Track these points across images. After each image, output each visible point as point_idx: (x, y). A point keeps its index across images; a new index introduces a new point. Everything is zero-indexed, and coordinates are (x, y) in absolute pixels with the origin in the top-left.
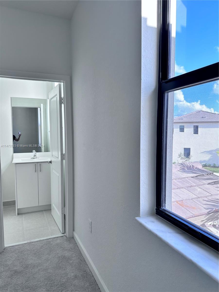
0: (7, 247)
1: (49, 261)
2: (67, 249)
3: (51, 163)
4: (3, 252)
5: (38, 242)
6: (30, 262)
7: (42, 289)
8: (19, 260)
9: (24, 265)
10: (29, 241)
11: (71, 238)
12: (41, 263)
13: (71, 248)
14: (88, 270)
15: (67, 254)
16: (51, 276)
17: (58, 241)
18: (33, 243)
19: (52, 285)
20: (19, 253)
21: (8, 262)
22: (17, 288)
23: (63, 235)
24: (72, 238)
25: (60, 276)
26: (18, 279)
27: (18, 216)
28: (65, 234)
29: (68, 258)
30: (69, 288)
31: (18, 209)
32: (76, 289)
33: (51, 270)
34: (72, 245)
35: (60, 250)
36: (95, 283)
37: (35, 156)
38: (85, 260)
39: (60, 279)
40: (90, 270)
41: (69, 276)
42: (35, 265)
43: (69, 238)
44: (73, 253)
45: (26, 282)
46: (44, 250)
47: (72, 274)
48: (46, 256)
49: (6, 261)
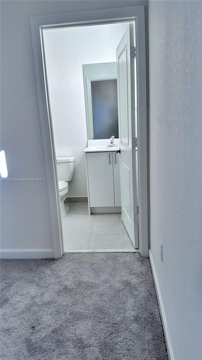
0: (66, 253)
1: (108, 285)
2: (136, 272)
3: (120, 153)
4: (61, 258)
5: (103, 254)
6: (85, 279)
7: (88, 322)
8: (74, 272)
9: (77, 282)
10: (92, 251)
11: (144, 258)
12: (97, 283)
13: (141, 272)
14: (157, 314)
15: (134, 280)
16: (104, 307)
17: (128, 258)
18: (97, 254)
19: (101, 321)
20: (76, 264)
21: (62, 272)
22: (60, 310)
23: (136, 251)
24: (147, 258)
25: (114, 311)
26: (65, 298)
27: (91, 215)
28: (139, 251)
29: (133, 286)
30: (121, 334)
31: (90, 208)
32: (131, 338)
33: (106, 299)
34: (145, 268)
35: (126, 272)
36: (162, 339)
37: (111, 143)
38: (156, 296)
39: (114, 315)
40: (160, 314)
41: (126, 315)
42: (89, 285)
43: (143, 257)
44: (142, 281)
45: (73, 305)
46: (105, 267)
47: (133, 313)
48: (107, 276)
49: (60, 271)
